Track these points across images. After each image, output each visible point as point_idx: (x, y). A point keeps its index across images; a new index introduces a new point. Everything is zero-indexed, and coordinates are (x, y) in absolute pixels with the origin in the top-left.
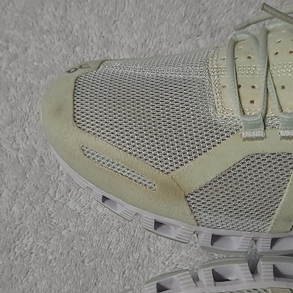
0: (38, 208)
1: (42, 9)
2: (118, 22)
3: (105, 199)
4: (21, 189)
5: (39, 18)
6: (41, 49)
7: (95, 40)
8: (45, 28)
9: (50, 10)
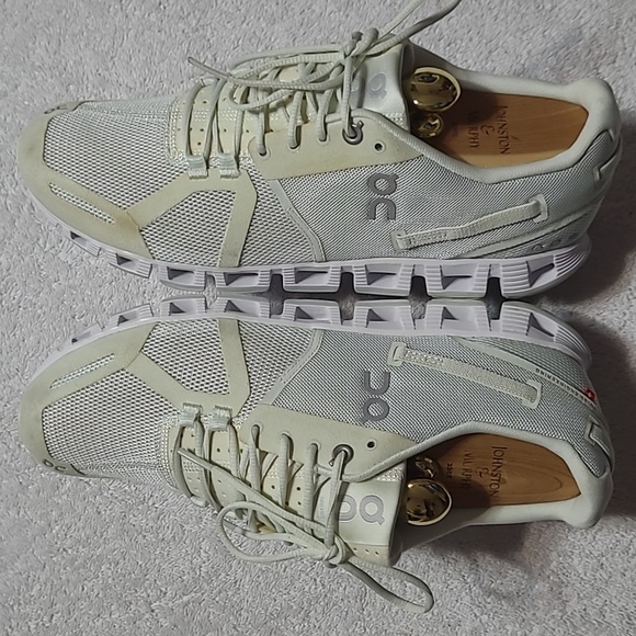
0: (27, 259)
1: (34, 43)
2: (116, 59)
3: (74, 236)
4: (9, 239)
5: (31, 52)
6: (32, 87)
7: (91, 78)
8: (37, 64)
9: (42, 43)
